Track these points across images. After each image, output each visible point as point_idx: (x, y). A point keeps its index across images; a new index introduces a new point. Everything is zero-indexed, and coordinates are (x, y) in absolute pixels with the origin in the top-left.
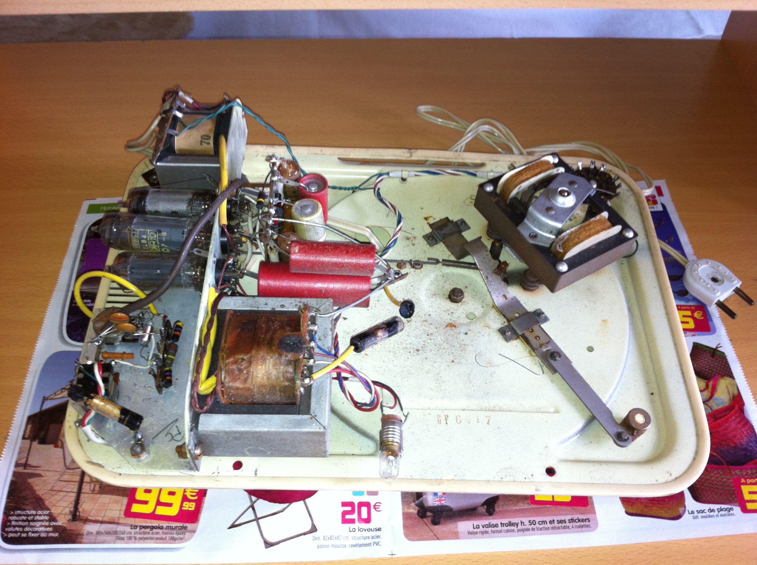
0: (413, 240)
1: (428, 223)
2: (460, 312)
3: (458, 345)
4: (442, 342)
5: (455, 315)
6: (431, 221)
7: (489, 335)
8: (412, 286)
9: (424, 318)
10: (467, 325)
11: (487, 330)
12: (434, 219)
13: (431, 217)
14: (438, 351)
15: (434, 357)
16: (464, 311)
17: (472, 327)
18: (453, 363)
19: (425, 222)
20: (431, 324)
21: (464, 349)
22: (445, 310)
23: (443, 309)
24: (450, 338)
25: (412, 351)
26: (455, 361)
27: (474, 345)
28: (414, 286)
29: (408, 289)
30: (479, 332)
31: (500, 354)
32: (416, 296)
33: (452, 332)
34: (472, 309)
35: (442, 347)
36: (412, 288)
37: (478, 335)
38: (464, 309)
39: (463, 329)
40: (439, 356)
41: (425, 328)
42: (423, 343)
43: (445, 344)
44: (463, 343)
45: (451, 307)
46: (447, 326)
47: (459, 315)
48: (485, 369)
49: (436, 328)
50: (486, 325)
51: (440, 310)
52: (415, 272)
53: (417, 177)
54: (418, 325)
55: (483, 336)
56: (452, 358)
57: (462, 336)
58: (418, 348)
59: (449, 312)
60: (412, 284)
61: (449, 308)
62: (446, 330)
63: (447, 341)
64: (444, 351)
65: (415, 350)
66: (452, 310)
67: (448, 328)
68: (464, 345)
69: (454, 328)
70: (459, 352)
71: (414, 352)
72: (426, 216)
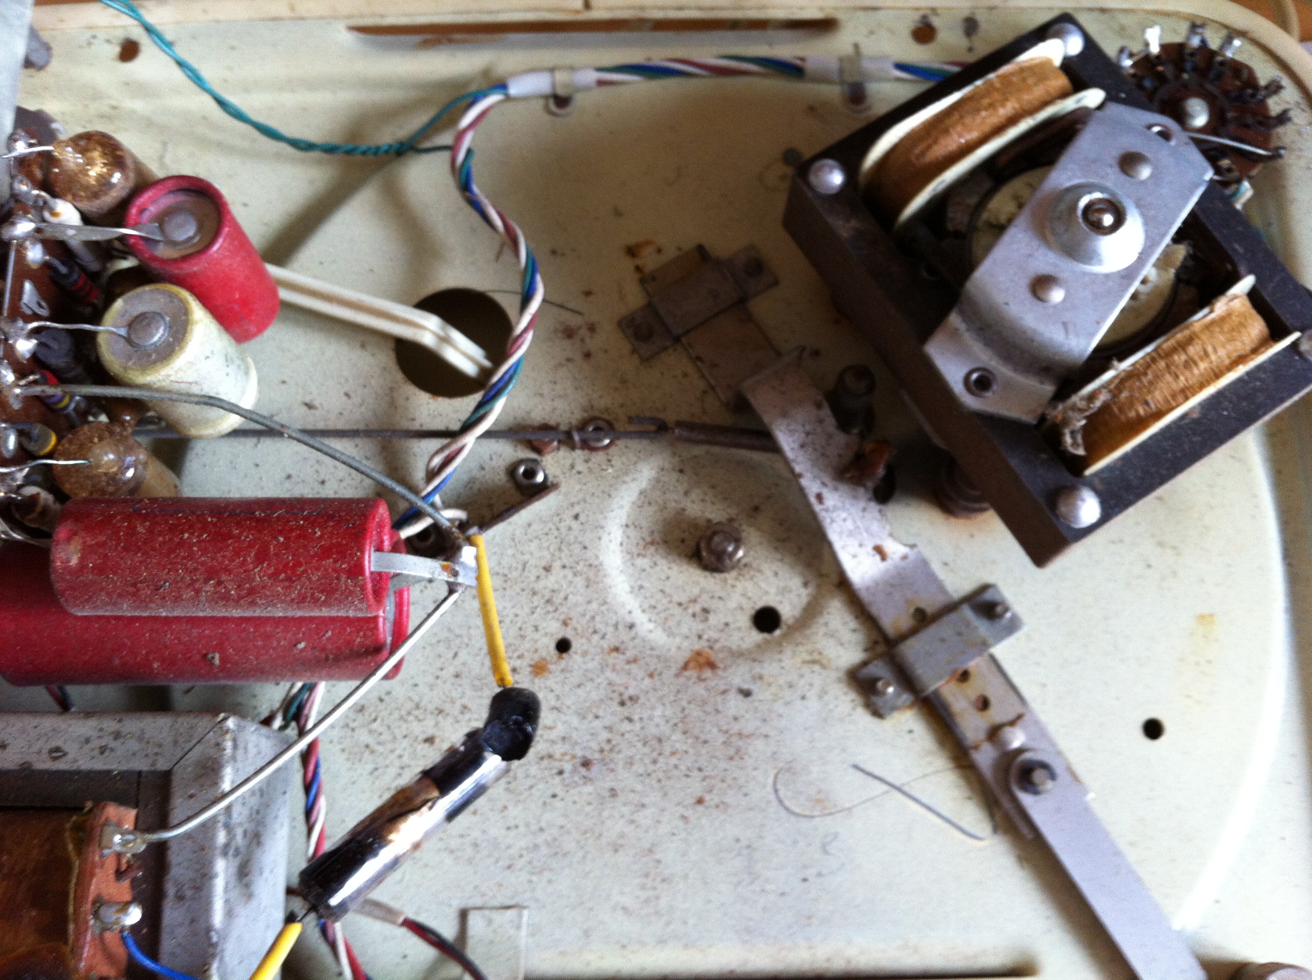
0: (588, 340)
1: (638, 269)
2: (732, 604)
3: (721, 739)
4: (666, 729)
5: (713, 619)
6: (650, 261)
7: (823, 692)
8: (576, 517)
9: (611, 640)
10: (752, 655)
11: (816, 678)
12: (659, 251)
13: (648, 243)
14: (655, 762)
15: (639, 787)
16: (744, 602)
17: (769, 668)
18: (700, 808)
19: (628, 264)
20: (635, 661)
21: (738, 751)
22: (684, 599)
23: (676, 599)
24: (694, 712)
25: (568, 767)
26: (707, 797)
27: (772, 733)
28: (582, 518)
29: (564, 530)
30: (791, 686)
31: (856, 767)
32: (589, 554)
33: (699, 690)
34: (773, 590)
35: (667, 750)
36: (575, 525)
37: (787, 694)
38: (744, 595)
39: (738, 675)
40: (654, 782)
41: (613, 676)
42: (605, 735)
43: (677, 736)
44: (736, 728)
45: (703, 591)
46: (685, 667)
47: (729, 619)
48: (804, 825)
49: (651, 675)
50: (816, 656)
51: (665, 601)
52: (587, 461)
53: (605, 90)
54: (590, 665)
55: (803, 698)
56: (696, 787)
57: (735, 704)
58: (589, 755)
59: (697, 608)
60: (577, 509)
61: (696, 591)
62: (682, 680)
63: (683, 725)
64: (674, 761)
65: (578, 761)
66: (705, 601)
67: (687, 673)
68: (740, 734)
69: (708, 673)
70: (723, 765)
71: (574, 770)
72: (632, 241)
